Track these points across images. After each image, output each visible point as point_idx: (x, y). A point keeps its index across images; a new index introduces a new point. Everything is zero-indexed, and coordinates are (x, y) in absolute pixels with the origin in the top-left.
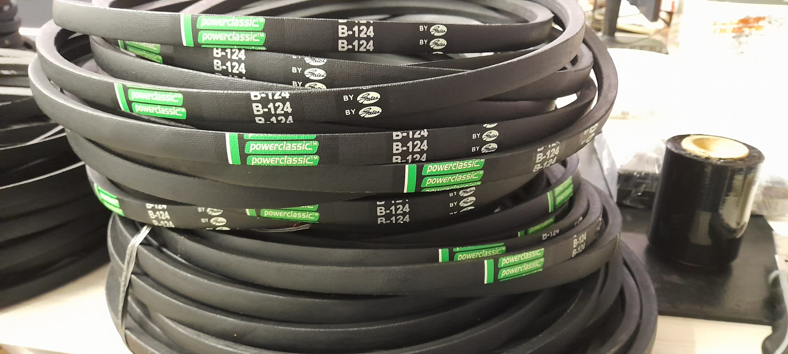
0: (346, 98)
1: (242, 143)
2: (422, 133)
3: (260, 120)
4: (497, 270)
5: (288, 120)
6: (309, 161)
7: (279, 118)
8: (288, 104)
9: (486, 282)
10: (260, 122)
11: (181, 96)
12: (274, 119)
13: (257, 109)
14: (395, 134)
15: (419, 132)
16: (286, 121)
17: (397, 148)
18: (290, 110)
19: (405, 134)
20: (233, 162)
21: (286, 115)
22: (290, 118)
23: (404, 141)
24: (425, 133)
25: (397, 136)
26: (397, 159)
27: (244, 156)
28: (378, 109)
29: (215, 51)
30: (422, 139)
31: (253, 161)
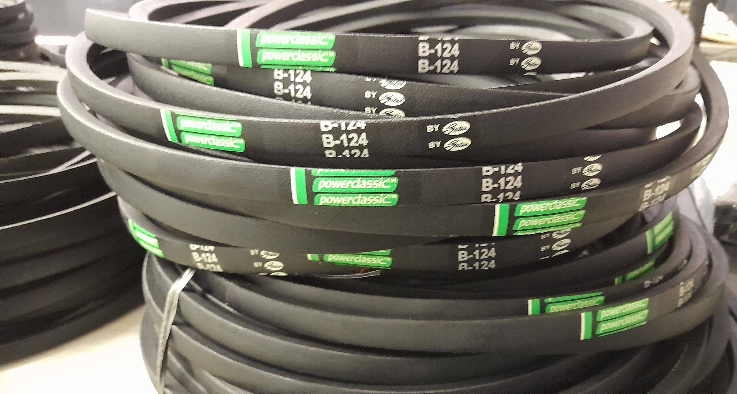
0: (430, 129)
1: (310, 180)
2: (516, 168)
3: (330, 154)
4: (595, 324)
5: (364, 153)
6: (386, 200)
7: (353, 152)
8: (364, 135)
9: (582, 338)
10: (331, 156)
11: (239, 125)
12: (346, 153)
13: (328, 140)
14: (485, 169)
15: (512, 167)
16: (361, 154)
17: (487, 184)
18: (365, 142)
19: (496, 169)
20: (298, 202)
21: (361, 148)
22: (366, 151)
23: (496, 177)
24: (519, 167)
25: (488, 171)
26: (486, 198)
27: (311, 195)
28: (467, 141)
29: (276, 72)
30: (515, 174)
31: (322, 200)
